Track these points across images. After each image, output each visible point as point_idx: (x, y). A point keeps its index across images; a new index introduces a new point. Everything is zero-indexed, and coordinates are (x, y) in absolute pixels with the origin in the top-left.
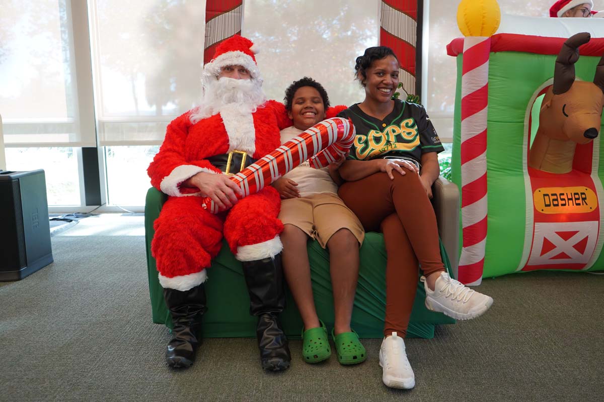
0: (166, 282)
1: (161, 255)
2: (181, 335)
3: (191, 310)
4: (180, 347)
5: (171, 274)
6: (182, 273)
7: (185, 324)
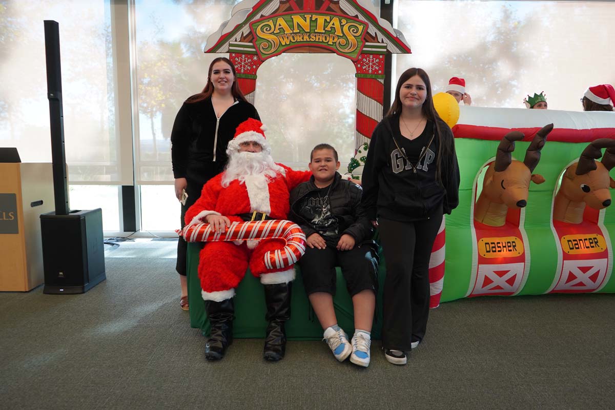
0: (207, 296)
1: (205, 276)
2: (215, 336)
3: (224, 317)
4: (214, 345)
5: (210, 290)
6: (217, 290)
7: (219, 328)
